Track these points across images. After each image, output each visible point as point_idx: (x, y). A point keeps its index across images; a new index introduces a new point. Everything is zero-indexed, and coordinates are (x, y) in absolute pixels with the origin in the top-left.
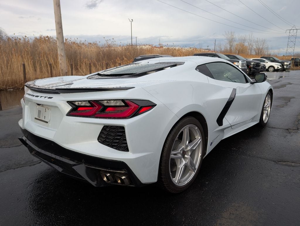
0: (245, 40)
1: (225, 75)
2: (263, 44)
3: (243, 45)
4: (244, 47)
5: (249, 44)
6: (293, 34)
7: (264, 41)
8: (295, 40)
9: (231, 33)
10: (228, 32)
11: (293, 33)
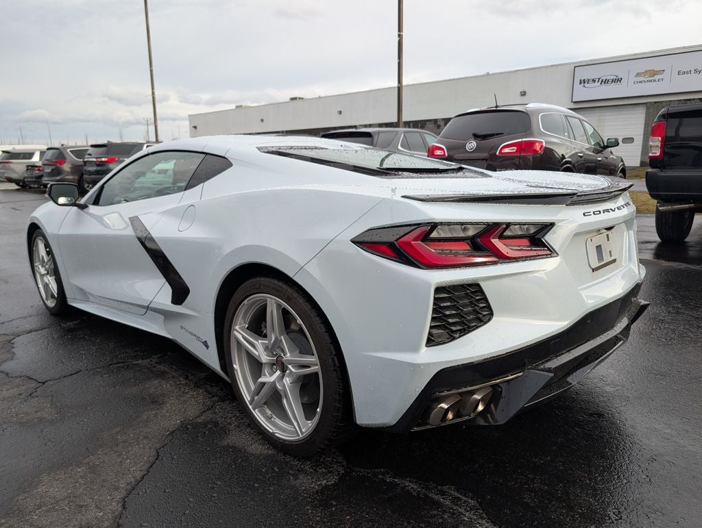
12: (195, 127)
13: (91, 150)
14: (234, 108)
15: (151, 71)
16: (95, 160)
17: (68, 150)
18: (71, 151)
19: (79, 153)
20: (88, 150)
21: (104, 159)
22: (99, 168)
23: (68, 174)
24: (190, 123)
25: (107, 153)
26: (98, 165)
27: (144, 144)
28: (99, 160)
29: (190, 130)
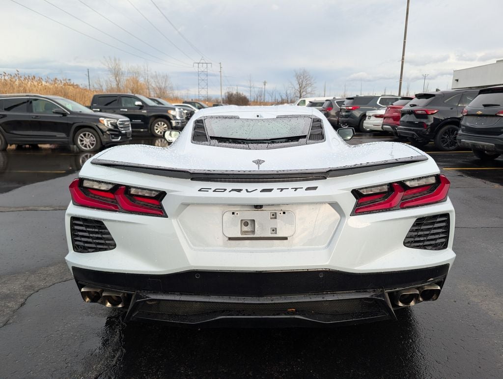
0: (137, 73)
1: (157, 129)
2: (166, 81)
3: (137, 82)
4: (139, 84)
5: (145, 79)
6: (203, 70)
7: (166, 78)
8: (206, 79)
9: (115, 60)
10: (110, 57)
11: (202, 68)
12: (457, 80)
13: (347, 102)
14: (495, 62)
15: (405, 42)
16: (345, 108)
17: (335, 101)
18: (337, 102)
19: (341, 103)
20: (344, 101)
21: (350, 108)
22: (347, 114)
23: (334, 116)
24: (453, 77)
25: (353, 104)
26: (347, 112)
27: (380, 97)
28: (347, 108)
29: (453, 82)
